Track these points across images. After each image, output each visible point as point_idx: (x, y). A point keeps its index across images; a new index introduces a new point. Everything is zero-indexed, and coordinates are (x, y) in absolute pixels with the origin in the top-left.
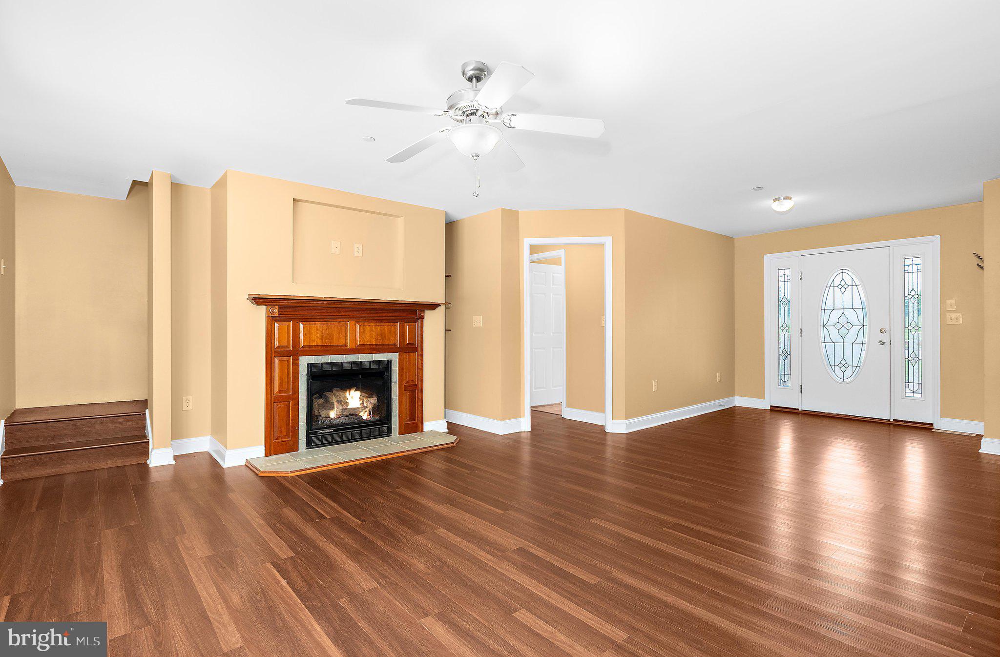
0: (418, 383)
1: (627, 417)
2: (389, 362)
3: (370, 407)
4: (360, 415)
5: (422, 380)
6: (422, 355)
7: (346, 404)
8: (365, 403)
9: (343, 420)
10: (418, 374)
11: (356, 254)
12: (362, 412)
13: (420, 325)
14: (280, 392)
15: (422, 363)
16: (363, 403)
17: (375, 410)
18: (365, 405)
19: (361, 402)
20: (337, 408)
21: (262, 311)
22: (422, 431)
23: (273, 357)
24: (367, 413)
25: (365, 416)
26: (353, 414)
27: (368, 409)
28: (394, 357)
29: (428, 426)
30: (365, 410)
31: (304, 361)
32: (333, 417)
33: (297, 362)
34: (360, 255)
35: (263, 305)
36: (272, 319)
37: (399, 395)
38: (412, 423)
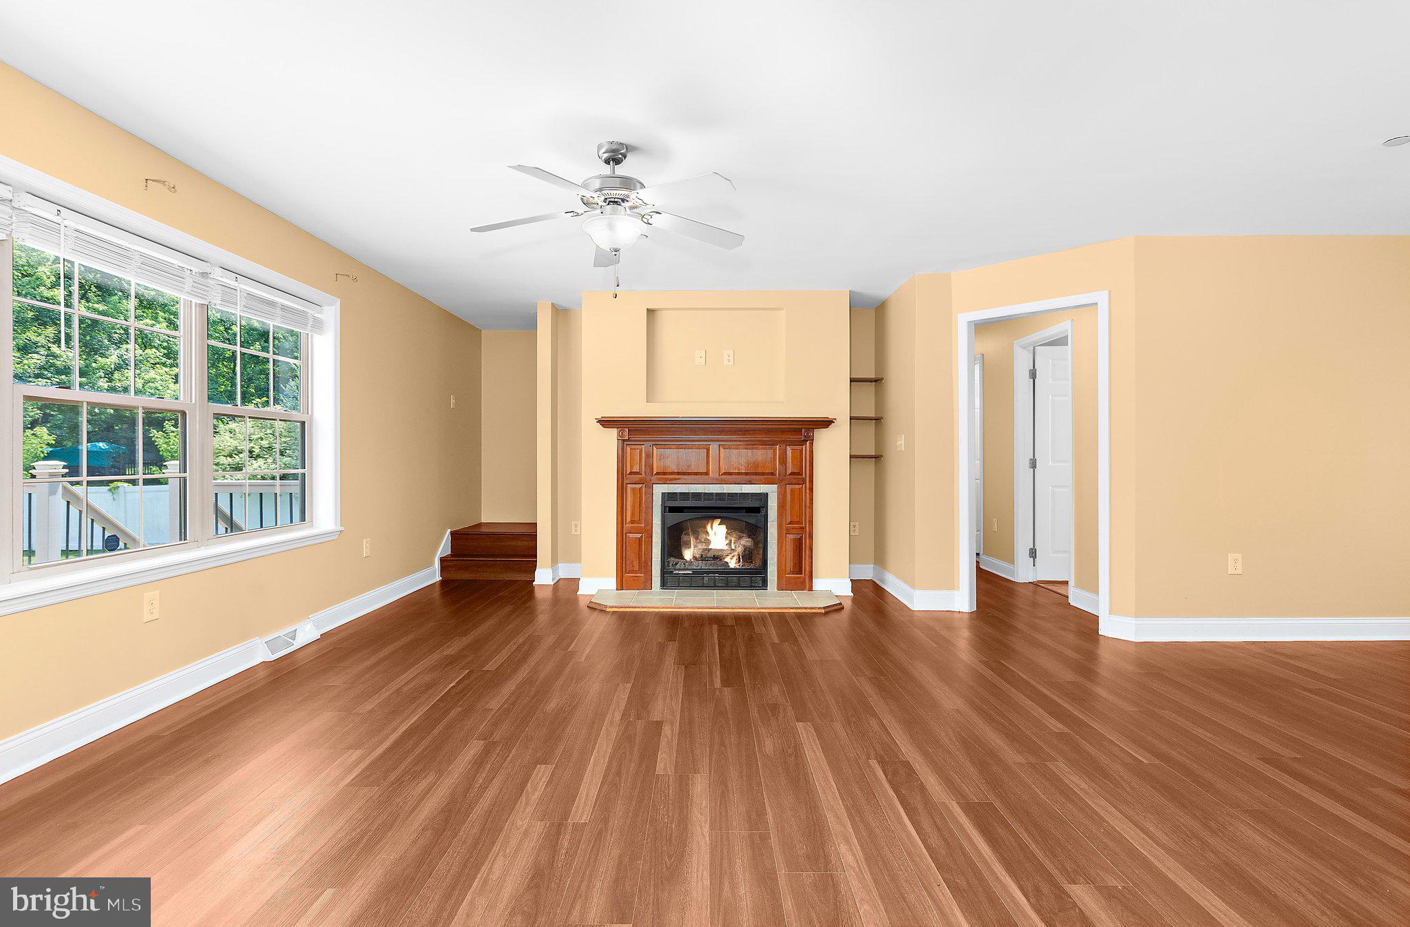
0: (805, 525)
1: (1139, 613)
2: (764, 497)
3: (740, 550)
4: (726, 560)
5: (811, 522)
6: (811, 489)
7: (708, 542)
8: (732, 544)
9: (702, 565)
10: (805, 513)
11: (726, 363)
12: (729, 557)
13: (808, 449)
14: (632, 522)
15: (811, 500)
16: (729, 544)
17: (747, 556)
18: (733, 548)
19: (728, 542)
20: (695, 546)
21: (613, 433)
22: (811, 589)
23: (625, 484)
24: (735, 558)
25: (733, 563)
26: (717, 558)
27: (736, 553)
28: (771, 490)
29: (819, 584)
30: (732, 555)
31: (659, 490)
32: (688, 560)
33: (650, 490)
34: (731, 363)
35: (615, 427)
36: (623, 443)
37: (778, 540)
38: (797, 578)
